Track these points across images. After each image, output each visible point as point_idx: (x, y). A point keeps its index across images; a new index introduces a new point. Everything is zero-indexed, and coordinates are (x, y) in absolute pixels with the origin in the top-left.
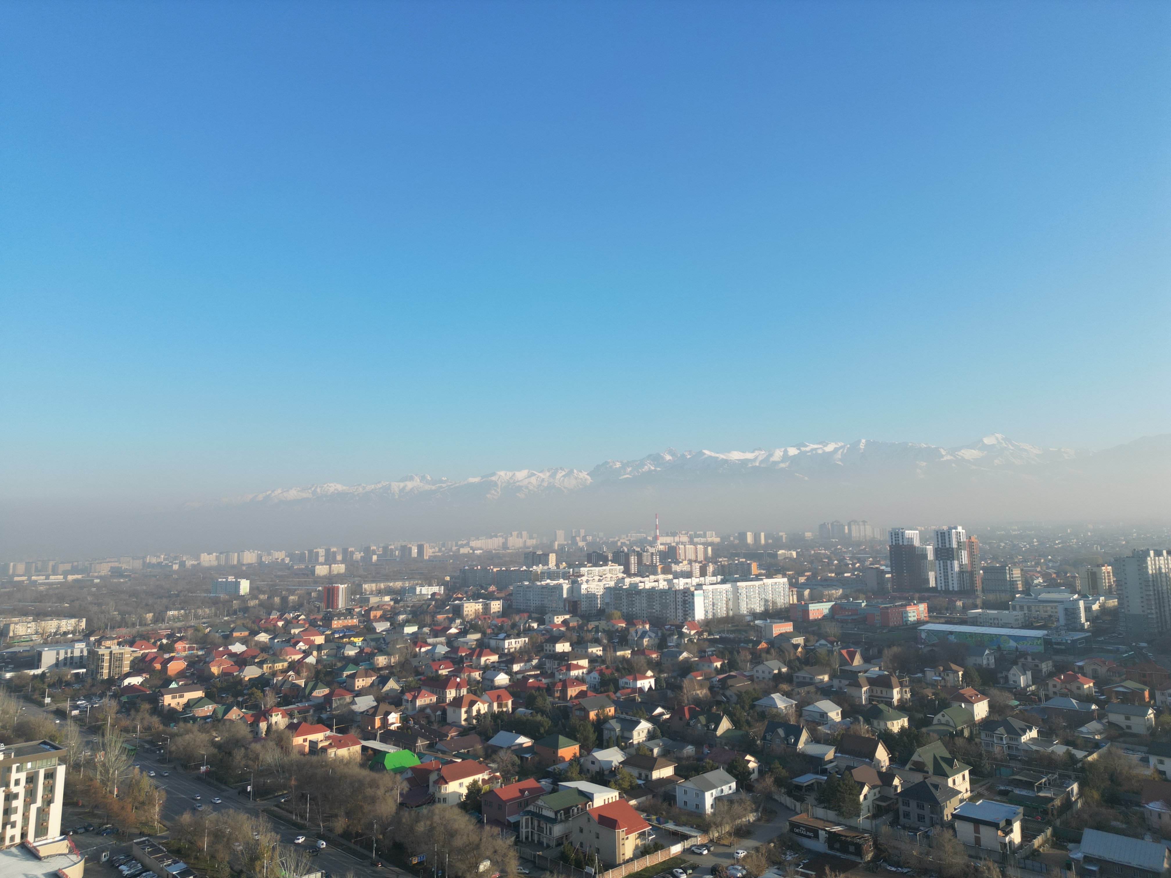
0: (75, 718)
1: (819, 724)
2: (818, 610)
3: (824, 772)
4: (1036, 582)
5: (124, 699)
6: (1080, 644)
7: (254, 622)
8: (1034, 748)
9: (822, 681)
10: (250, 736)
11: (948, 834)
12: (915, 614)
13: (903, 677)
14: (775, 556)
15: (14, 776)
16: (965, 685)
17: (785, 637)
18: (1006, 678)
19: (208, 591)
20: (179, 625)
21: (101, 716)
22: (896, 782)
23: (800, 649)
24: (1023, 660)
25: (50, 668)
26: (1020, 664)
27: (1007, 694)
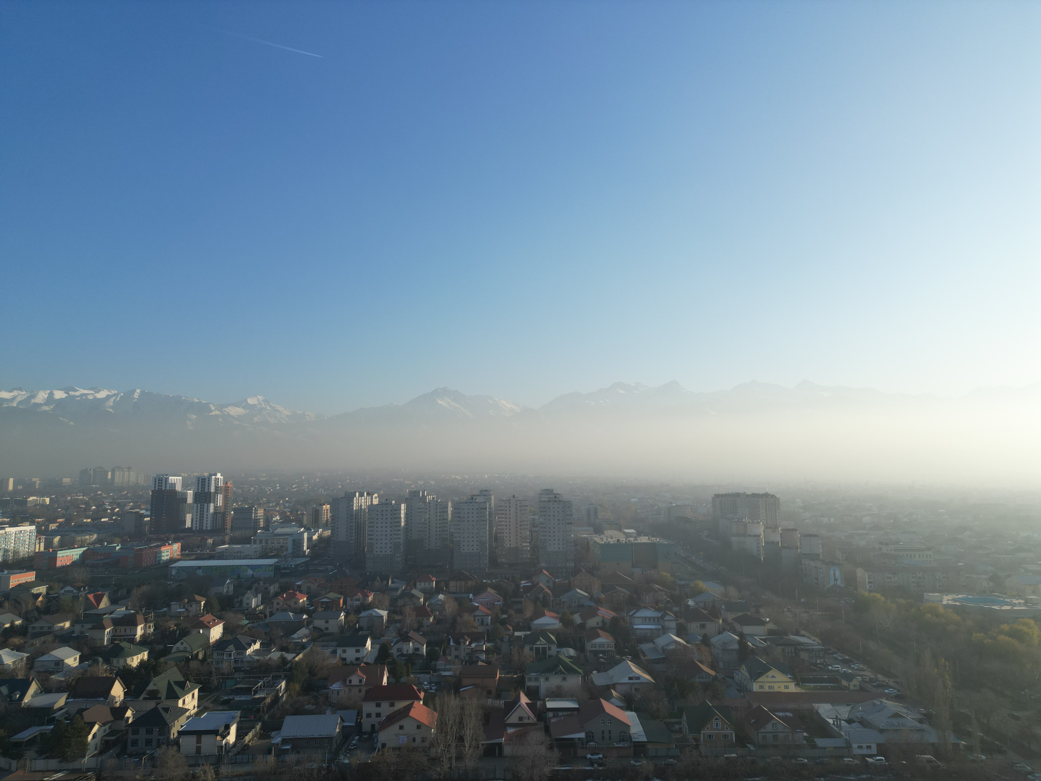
1: (52, 673)
2: (67, 556)
3: (51, 721)
4: (274, 519)
6: (301, 567)
8: (256, 658)
9: (62, 628)
11: (172, 751)
12: (169, 553)
13: (149, 613)
14: (25, 502)
16: (205, 612)
17: (25, 587)
18: (241, 602)
22: (129, 713)
23: (40, 599)
24: (256, 585)
26: (254, 588)
27: (240, 616)
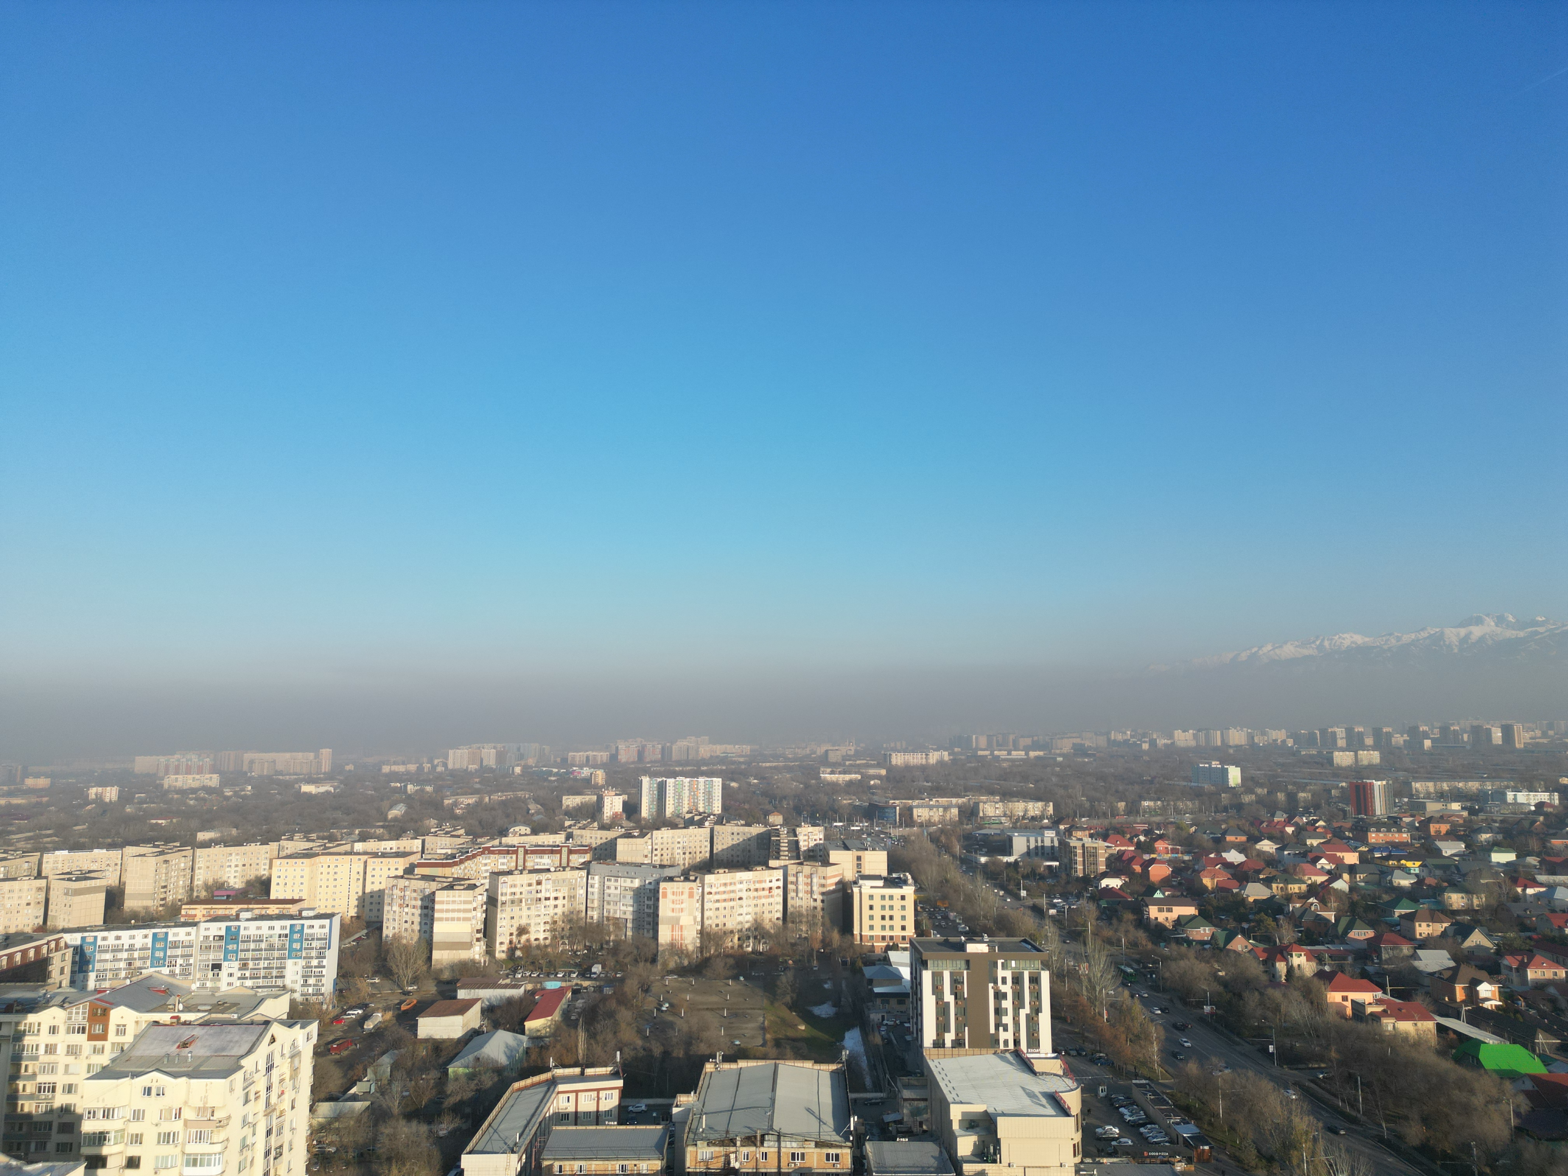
0: (1052, 916)
5: (1104, 905)
7: (1252, 824)
10: (1264, 978)
15: (1001, 973)
19: (1186, 778)
20: (1157, 819)
21: (1080, 920)
25: (1022, 856)
